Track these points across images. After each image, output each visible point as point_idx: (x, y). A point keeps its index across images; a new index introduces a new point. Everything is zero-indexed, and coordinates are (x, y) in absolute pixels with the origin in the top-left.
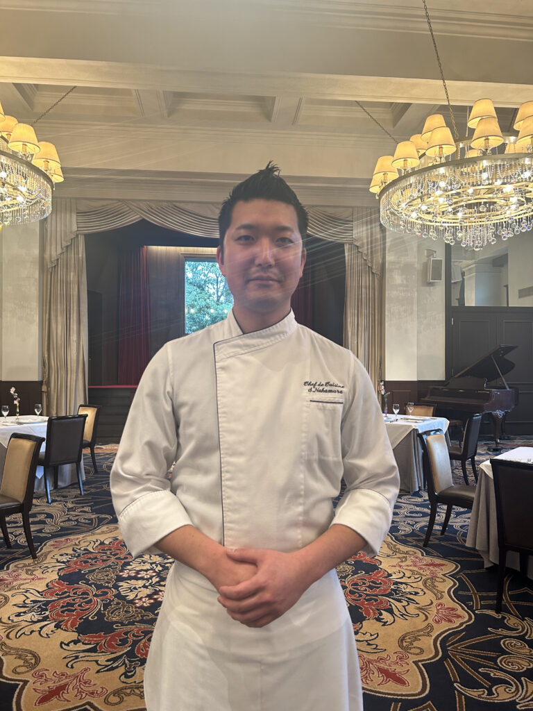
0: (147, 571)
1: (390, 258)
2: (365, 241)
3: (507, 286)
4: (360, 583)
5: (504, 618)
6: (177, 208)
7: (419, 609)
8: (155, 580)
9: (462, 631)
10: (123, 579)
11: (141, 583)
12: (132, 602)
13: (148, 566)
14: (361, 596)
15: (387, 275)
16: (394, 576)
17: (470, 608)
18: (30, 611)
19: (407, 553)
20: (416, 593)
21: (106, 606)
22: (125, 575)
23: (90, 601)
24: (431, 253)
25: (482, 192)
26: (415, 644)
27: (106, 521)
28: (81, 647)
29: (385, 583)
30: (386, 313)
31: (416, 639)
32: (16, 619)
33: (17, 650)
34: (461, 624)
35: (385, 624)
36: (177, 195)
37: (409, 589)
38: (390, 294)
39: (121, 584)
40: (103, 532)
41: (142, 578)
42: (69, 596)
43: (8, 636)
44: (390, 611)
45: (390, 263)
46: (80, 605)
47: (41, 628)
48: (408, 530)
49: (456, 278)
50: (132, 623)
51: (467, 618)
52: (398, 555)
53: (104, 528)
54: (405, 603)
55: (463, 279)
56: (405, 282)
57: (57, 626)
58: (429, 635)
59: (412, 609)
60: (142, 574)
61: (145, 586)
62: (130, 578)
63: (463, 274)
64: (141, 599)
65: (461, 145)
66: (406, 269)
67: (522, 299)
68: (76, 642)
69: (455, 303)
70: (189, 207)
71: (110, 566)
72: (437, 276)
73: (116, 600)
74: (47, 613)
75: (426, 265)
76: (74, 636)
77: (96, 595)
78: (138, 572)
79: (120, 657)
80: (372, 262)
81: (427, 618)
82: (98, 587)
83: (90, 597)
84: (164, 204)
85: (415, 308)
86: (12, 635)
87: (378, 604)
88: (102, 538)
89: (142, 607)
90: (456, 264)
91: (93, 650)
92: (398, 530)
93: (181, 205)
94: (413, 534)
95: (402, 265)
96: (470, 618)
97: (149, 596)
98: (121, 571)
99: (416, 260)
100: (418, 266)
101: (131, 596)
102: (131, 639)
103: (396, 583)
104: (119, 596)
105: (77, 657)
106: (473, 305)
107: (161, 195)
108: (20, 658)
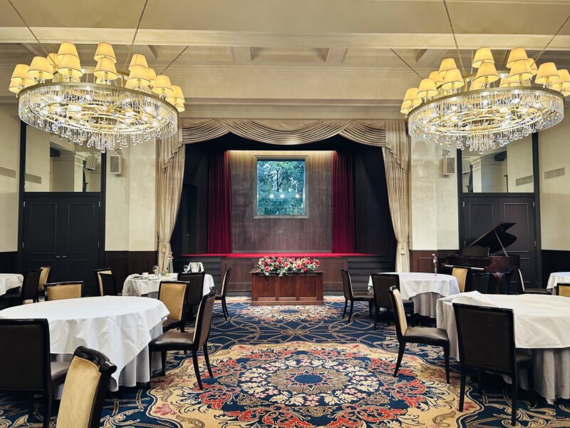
0: (257, 377)
1: (414, 157)
2: (395, 144)
3: (507, 176)
4: (404, 386)
5: (504, 409)
6: (254, 123)
7: (446, 402)
8: (264, 383)
9: (475, 415)
10: (243, 382)
11: (255, 385)
12: (252, 395)
13: (257, 375)
14: (405, 394)
15: (413, 169)
16: (427, 384)
17: (481, 403)
18: (189, 398)
19: (435, 370)
20: (443, 394)
21: (236, 397)
22: (243, 379)
23: (225, 394)
24: (446, 152)
25: (484, 113)
26: (444, 421)
27: (220, 348)
28: (226, 418)
29: (421, 387)
30: (413, 199)
31: (444, 419)
32: (181, 403)
33: (189, 419)
34: (475, 412)
35: (423, 410)
36: (255, 114)
37: (438, 391)
38: (415, 183)
39: (242, 385)
40: (220, 355)
41: (255, 382)
42: (210, 391)
43: (179, 411)
44: (426, 403)
45: (414, 160)
46: (219, 396)
47: (199, 408)
48: (435, 356)
49: (466, 170)
50: (257, 406)
51: (479, 408)
52: (429, 371)
53: (220, 352)
54: (436, 399)
55: (472, 171)
56: (426, 174)
57: (209, 407)
58: (453, 417)
59: (440, 402)
60: (254, 380)
61: (258, 386)
62: (247, 382)
63: (471, 167)
64: (258, 393)
65: (468, 80)
66: (427, 165)
67: (519, 187)
68: (224, 415)
69: (465, 190)
70: (263, 123)
71: (231, 375)
72: (451, 170)
73: (242, 394)
74: (200, 400)
75: (442, 162)
76: (222, 412)
77: (227, 391)
78: (251, 378)
79: (254, 423)
80: (400, 160)
81: (451, 407)
82: (228, 386)
83: (224, 391)
84: (245, 121)
85: (435, 195)
86: (182, 411)
87: (417, 400)
88: (221, 358)
89: (259, 398)
90: (465, 159)
91: (236, 420)
92: (428, 356)
93: (258, 122)
94: (438, 358)
95: (423, 162)
96: (481, 408)
97: (263, 392)
98: (240, 377)
99: (435, 158)
100: (437, 163)
101: (251, 392)
102: (258, 415)
103: (429, 387)
104: (242, 391)
105: (227, 423)
106: (480, 191)
107: (244, 115)
108: (191, 423)
